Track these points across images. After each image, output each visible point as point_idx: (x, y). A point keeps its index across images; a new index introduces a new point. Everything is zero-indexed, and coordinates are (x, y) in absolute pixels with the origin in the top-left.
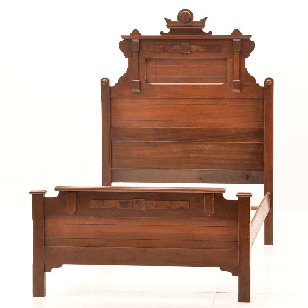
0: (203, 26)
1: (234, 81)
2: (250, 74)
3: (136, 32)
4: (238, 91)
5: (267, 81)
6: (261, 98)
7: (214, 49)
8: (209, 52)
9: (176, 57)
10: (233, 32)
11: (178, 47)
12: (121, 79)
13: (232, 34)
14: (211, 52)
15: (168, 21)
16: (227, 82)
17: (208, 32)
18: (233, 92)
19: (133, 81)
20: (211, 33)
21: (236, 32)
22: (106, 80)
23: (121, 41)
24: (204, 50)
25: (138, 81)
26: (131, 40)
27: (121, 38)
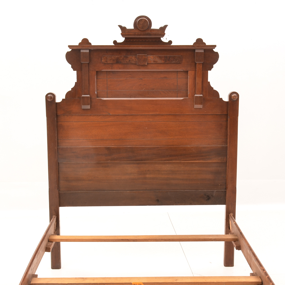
0: (163, 35)
1: (196, 95)
2: (213, 88)
3: (85, 41)
4: (200, 106)
5: (233, 95)
6: (225, 114)
7: (174, 60)
8: (167, 64)
9: (131, 69)
10: (195, 41)
11: (133, 58)
12: (68, 94)
13: (194, 44)
14: (170, 64)
15: (123, 29)
16: (187, 97)
17: (167, 42)
18: (195, 108)
19: (83, 96)
20: (170, 42)
21: (199, 41)
22: (52, 96)
23: (68, 52)
24: (163, 62)
25: (88, 96)
26: (79, 50)
27: (69, 48)
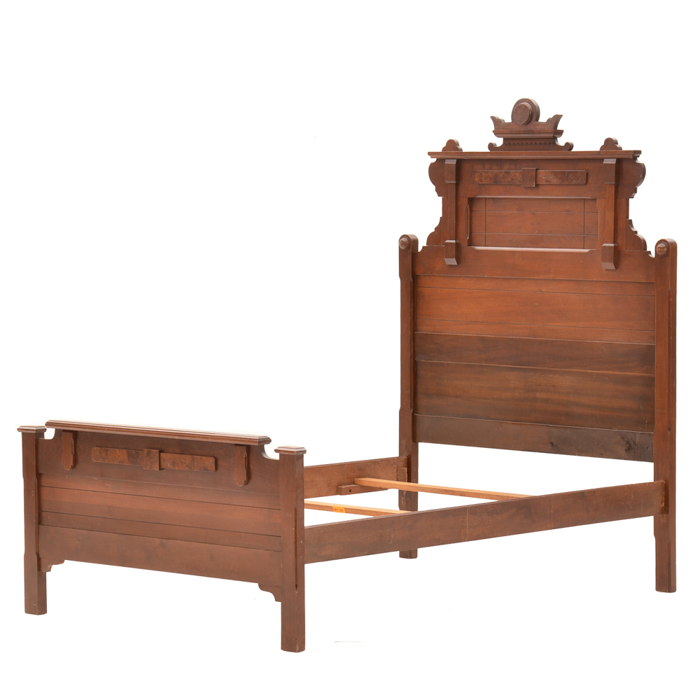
1: (605, 245)
2: (637, 232)
3: (451, 145)
4: (610, 266)
5: (660, 246)
7: (574, 179)
8: (566, 185)
10: (603, 144)
11: (517, 175)
12: (431, 238)
13: (602, 148)
16: (596, 247)
17: (565, 145)
18: (604, 268)
19: (447, 241)
20: (570, 145)
23: (431, 165)
24: (559, 181)
25: (454, 241)
26: (444, 160)
27: (429, 157)
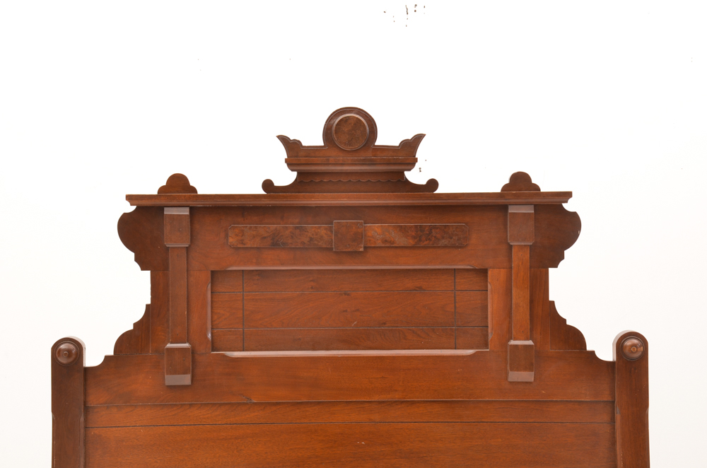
0: (411, 163)
1: (512, 342)
2: (565, 320)
3: (178, 184)
4: (527, 376)
5: (628, 343)
6: (605, 399)
7: (443, 238)
8: (425, 247)
9: (316, 264)
10: (507, 182)
11: (323, 232)
12: (125, 343)
13: (505, 188)
14: (434, 247)
15: (291, 145)
16: (486, 345)
17: (424, 183)
18: (510, 380)
19: (169, 345)
20: (433, 184)
21: (520, 181)
22: (71, 347)
23: (125, 215)
24: (411, 242)
25: (186, 345)
26: (161, 209)
27: (128, 203)
